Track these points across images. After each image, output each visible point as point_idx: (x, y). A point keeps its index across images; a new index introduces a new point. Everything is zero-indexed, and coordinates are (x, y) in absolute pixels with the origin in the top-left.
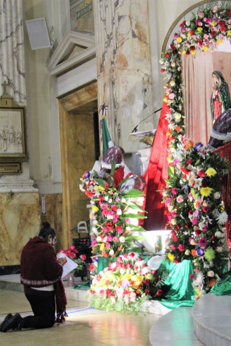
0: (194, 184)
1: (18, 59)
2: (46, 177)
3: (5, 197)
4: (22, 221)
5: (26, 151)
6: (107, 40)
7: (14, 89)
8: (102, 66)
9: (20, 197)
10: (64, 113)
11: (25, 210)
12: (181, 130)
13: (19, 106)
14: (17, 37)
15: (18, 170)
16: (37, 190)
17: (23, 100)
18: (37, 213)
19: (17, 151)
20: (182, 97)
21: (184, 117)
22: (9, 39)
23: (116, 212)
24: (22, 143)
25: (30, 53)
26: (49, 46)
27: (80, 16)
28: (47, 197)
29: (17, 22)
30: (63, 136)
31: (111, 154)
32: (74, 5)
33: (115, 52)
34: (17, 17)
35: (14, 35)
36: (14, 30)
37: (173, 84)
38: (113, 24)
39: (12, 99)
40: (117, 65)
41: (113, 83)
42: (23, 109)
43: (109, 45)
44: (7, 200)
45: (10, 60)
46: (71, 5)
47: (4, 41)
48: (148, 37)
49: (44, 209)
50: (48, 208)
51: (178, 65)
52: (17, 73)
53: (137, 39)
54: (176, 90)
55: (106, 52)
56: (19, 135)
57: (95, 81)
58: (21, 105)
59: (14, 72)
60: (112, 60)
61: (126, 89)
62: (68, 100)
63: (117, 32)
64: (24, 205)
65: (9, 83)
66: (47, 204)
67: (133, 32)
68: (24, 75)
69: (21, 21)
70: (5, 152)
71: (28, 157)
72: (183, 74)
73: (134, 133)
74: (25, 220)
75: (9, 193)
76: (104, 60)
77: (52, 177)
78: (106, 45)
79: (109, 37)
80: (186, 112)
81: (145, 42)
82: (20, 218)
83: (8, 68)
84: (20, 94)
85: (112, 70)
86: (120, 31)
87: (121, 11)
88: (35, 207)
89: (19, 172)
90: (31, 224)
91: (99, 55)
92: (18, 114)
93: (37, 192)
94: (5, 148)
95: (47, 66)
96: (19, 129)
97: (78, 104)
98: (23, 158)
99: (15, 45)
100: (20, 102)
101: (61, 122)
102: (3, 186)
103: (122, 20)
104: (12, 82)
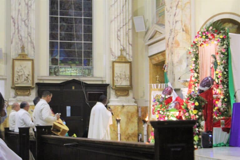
0: (190, 108)
1: (129, 37)
2: (142, 97)
3: (120, 108)
4: (128, 120)
5: (131, 85)
6: (170, 32)
7: (126, 52)
8: (168, 44)
9: (128, 108)
10: (151, 65)
11: (130, 114)
12: (197, 81)
13: (128, 61)
14: (129, 26)
15: (127, 94)
16: (136, 104)
17: (130, 58)
18: (136, 116)
19: (127, 84)
20: (198, 65)
21: (199, 75)
22: (124, 27)
23: (165, 118)
24: (129, 80)
25: (135, 34)
26: (145, 30)
27: (161, 16)
28: (142, 108)
29: (128, 18)
30: (151, 77)
31: (166, 91)
32: (158, 10)
33: (173, 39)
34: (129, 15)
35: (127, 25)
36: (127, 22)
37: (194, 59)
38: (173, 24)
39: (125, 57)
40: (174, 45)
41: (172, 54)
42: (130, 62)
43: (171, 35)
44: (121, 109)
45: (125, 37)
46: (157, 9)
47: (122, 28)
48: (190, 31)
49: (140, 114)
50: (142, 114)
51: (197, 50)
52: (128, 44)
53: (184, 32)
54: (195, 62)
55: (169, 38)
56: (128, 76)
57: (165, 51)
58: (129, 60)
59: (126, 43)
60: (172, 42)
61: (178, 57)
62: (153, 59)
63: (174, 29)
64: (129, 112)
65: (124, 49)
66: (142, 112)
67: (183, 29)
68: (131, 45)
69: (131, 17)
70: (121, 85)
71: (132, 87)
72: (199, 55)
73: (179, 80)
74: (130, 120)
75: (122, 106)
76: (168, 41)
77: (145, 98)
78: (170, 34)
79: (171, 30)
80: (200, 72)
81: (188, 34)
82: (127, 118)
83: (123, 41)
84: (129, 55)
85: (172, 47)
86: (176, 28)
87: (177, 18)
88: (135, 113)
89: (127, 95)
90: (133, 122)
91: (167, 38)
92: (128, 65)
93: (136, 106)
94: (120, 83)
95: (144, 40)
96: (128, 73)
97: (158, 61)
98: (129, 88)
99: (127, 30)
100: (129, 59)
101: (150, 69)
102: (119, 102)
103: (177, 23)
104: (125, 49)
